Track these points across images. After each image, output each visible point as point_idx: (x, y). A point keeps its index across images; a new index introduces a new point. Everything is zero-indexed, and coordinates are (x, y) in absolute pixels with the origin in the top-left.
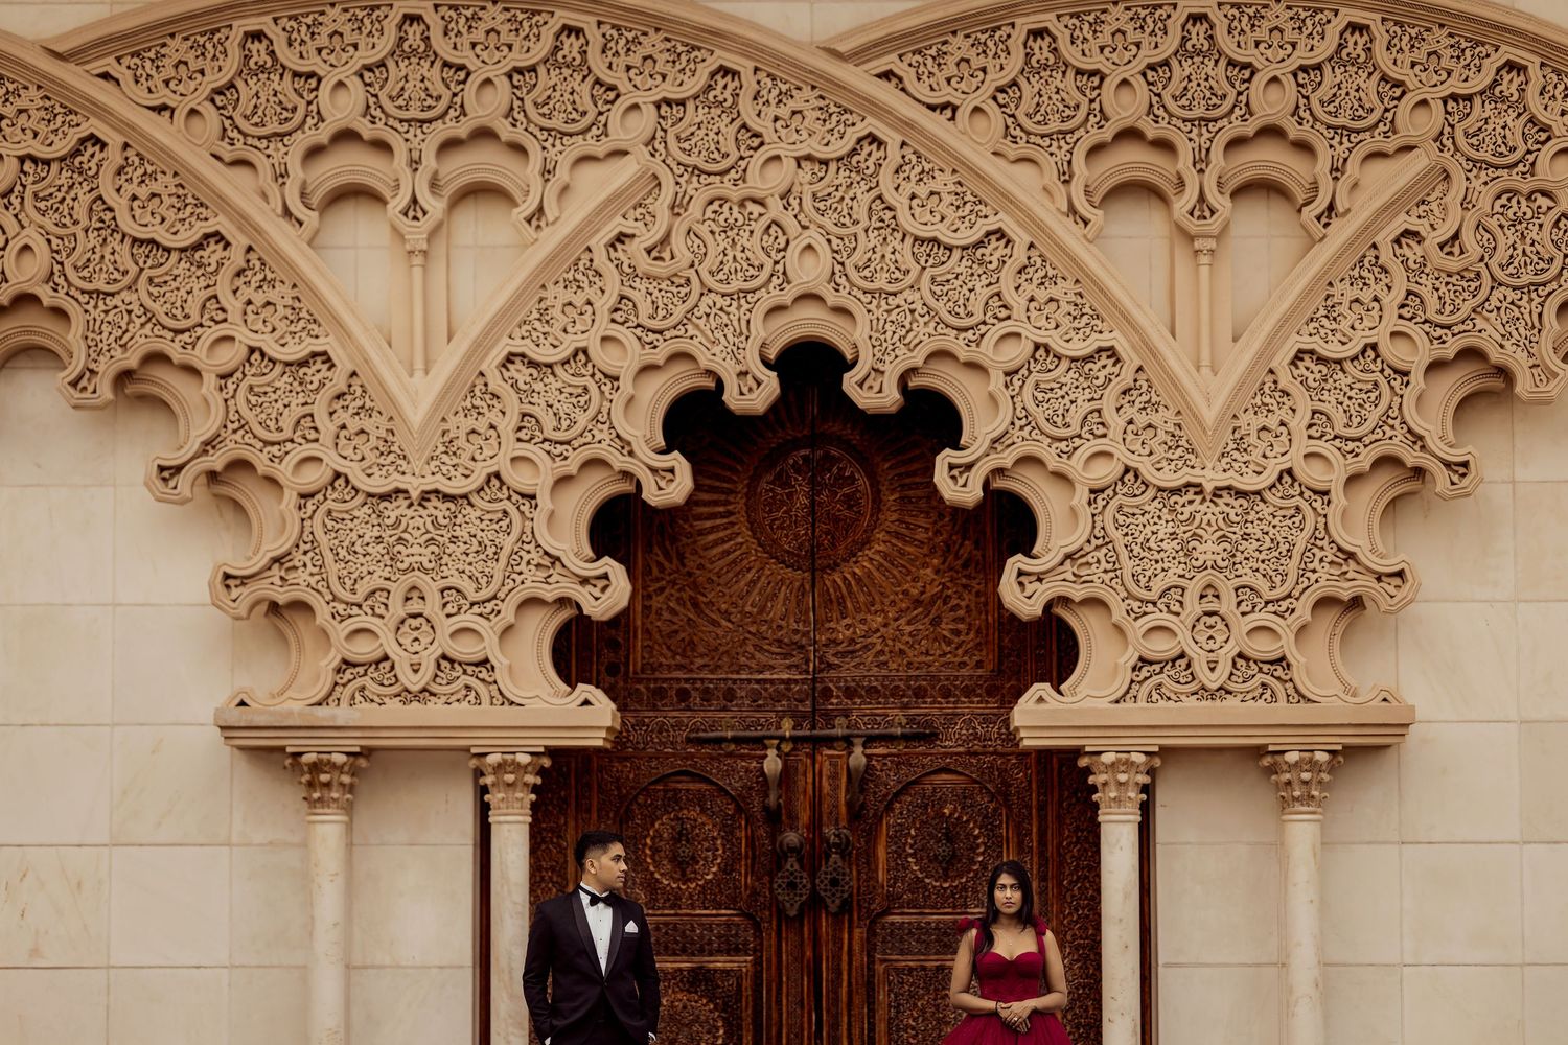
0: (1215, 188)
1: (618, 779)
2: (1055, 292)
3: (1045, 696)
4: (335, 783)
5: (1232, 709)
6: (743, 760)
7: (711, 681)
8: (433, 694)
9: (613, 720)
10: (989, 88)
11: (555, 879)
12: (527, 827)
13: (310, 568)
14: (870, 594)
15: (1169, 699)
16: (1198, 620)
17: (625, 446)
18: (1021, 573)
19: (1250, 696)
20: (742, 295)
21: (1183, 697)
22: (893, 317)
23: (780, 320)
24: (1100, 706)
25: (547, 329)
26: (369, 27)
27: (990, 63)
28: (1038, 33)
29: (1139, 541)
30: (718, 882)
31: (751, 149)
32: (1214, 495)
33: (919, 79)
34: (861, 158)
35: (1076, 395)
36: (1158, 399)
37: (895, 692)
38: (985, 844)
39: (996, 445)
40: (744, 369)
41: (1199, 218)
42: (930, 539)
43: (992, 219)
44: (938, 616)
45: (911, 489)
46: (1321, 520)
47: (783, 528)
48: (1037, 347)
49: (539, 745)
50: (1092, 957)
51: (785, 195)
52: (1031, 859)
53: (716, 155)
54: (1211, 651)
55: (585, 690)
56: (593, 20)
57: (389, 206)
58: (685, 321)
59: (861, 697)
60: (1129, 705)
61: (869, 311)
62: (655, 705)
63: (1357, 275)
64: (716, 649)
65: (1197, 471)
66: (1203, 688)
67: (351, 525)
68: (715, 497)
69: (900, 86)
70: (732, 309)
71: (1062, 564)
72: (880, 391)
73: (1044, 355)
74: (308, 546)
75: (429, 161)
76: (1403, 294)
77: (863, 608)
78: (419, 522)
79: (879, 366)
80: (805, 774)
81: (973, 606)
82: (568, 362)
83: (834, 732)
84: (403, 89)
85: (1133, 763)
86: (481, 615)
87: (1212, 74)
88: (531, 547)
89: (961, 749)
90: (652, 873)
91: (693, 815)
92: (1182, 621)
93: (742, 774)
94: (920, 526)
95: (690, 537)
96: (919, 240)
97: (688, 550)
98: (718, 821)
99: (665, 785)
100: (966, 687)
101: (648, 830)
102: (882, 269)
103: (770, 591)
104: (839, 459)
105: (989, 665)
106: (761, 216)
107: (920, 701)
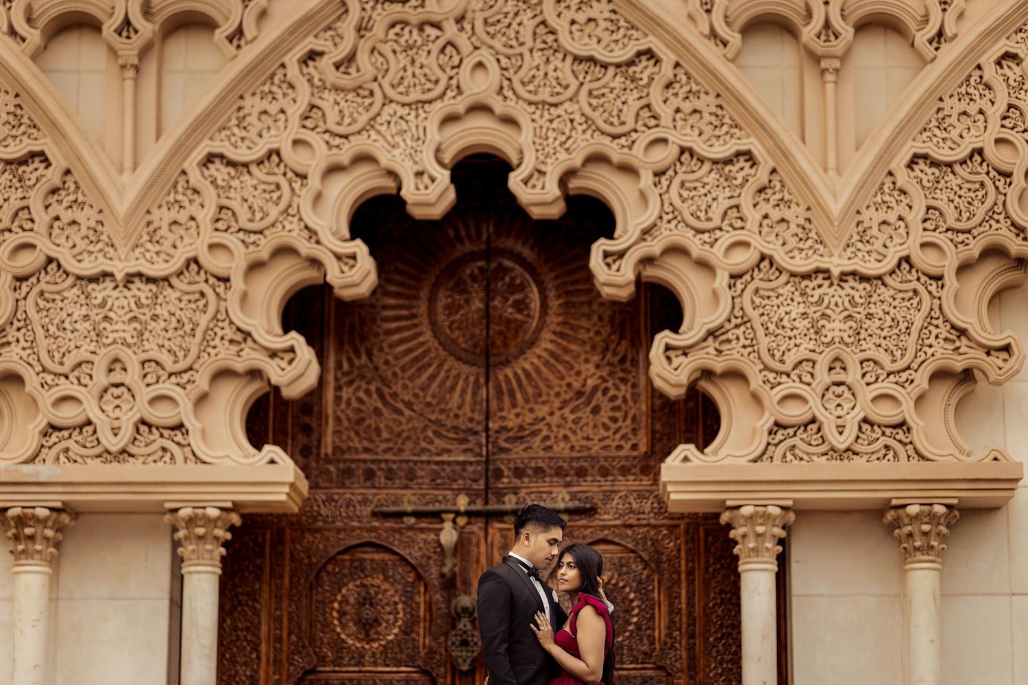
1: (309, 549)
3: (690, 456)
4: (39, 537)
7: (394, 462)
8: (131, 455)
9: (296, 477)
11: (249, 638)
12: (216, 579)
13: (22, 343)
14: (537, 387)
15: (802, 459)
16: (827, 389)
18: (668, 348)
19: (874, 457)
20: (420, 105)
21: (815, 458)
23: (453, 129)
25: (244, 134)
29: (775, 320)
30: (398, 642)
32: (841, 280)
37: (560, 472)
38: (639, 607)
39: (646, 236)
42: (591, 339)
45: (573, 296)
46: (936, 302)
51: (460, 20)
52: (680, 619)
54: (839, 417)
55: (271, 450)
57: (105, 28)
58: (368, 127)
59: (529, 476)
60: (765, 463)
63: (964, 92)
65: (826, 259)
66: (833, 449)
67: (60, 304)
71: (705, 340)
72: (543, 188)
74: (22, 324)
76: (1004, 107)
77: (532, 399)
78: (125, 302)
79: (543, 168)
80: (478, 545)
81: (629, 396)
85: (770, 515)
89: (617, 522)
90: (339, 634)
91: (377, 582)
92: (813, 390)
93: (422, 545)
94: (582, 327)
95: (377, 335)
96: (578, 59)
97: (376, 347)
98: (400, 587)
99: (352, 555)
100: (623, 466)
101: (335, 595)
102: (545, 84)
103: (448, 383)
104: (511, 270)
105: (643, 448)
106: (438, 38)
107: (581, 479)
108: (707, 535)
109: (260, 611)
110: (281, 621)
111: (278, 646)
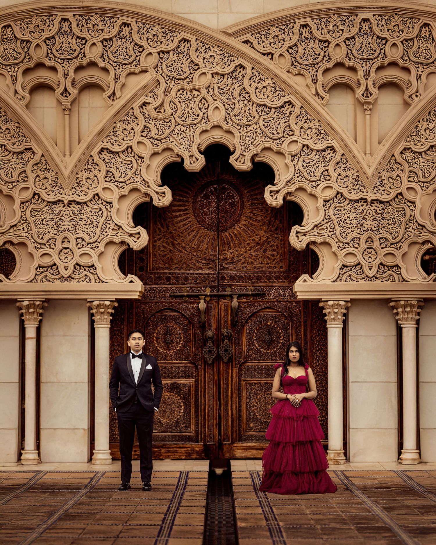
0: (372, 86)
2: (311, 125)
5: (377, 284)
10: (285, 47)
17: (146, 183)
22: (249, 134)
24: (327, 283)
26: (48, 23)
27: (286, 37)
28: (304, 26)
31: (195, 70)
33: (259, 44)
34: (237, 73)
35: (319, 164)
36: (350, 166)
40: (192, 154)
41: (366, 97)
43: (286, 97)
44: (266, 249)
47: (206, 215)
48: (304, 146)
49: (113, 297)
50: (324, 379)
53: (181, 72)
56: (134, 20)
61: (239, 132)
62: (158, 283)
64: (181, 261)
68: (181, 203)
69: (252, 46)
70: (187, 131)
73: (307, 149)
75: (71, 74)
82: (124, 151)
83: (226, 293)
84: (61, 47)
86: (91, 248)
87: (371, 42)
88: (110, 222)
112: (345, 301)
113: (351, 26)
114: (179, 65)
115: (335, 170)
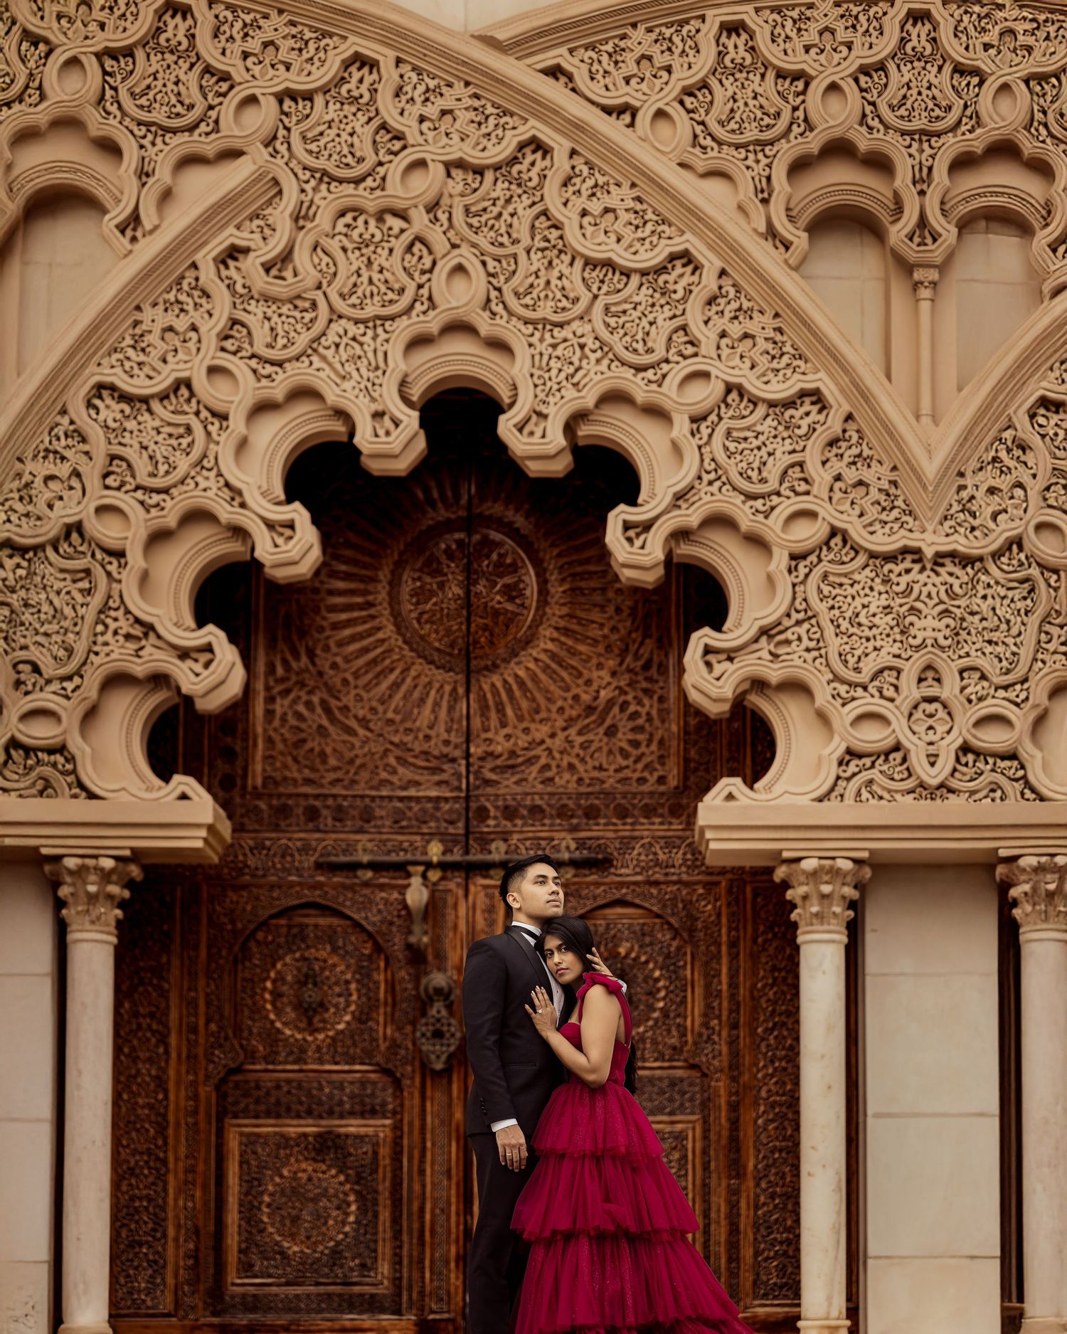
0: (938, 212)
1: (232, 911)
3: (736, 793)
5: (956, 809)
6: (382, 890)
7: (345, 797)
9: (216, 816)
10: (675, 88)
11: (155, 1027)
12: (111, 950)
14: (534, 700)
15: (881, 798)
16: (916, 707)
17: (235, 496)
18: (708, 650)
19: (976, 795)
20: (378, 322)
21: (898, 796)
23: (423, 356)
24: (800, 804)
25: (142, 358)
27: (676, 62)
28: (733, 28)
29: (848, 615)
30: (350, 1033)
31: (391, 152)
33: (592, 79)
34: (524, 167)
35: (775, 446)
36: (870, 453)
37: (563, 812)
38: (666, 988)
39: (680, 502)
40: (380, 408)
41: (919, 245)
42: (605, 637)
43: (676, 240)
44: (614, 725)
45: (582, 579)
47: (433, 623)
48: (729, 388)
49: (124, 846)
50: (790, 1116)
51: (432, 208)
52: (720, 1004)
53: (349, 160)
54: (931, 743)
55: (182, 782)
58: (310, 351)
59: (523, 817)
60: (834, 803)
61: (530, 345)
62: (277, 825)
65: (916, 535)
66: (922, 785)
68: (352, 586)
69: (570, 85)
70: (367, 339)
71: (756, 641)
72: (544, 436)
73: (737, 399)
77: (527, 716)
79: (543, 409)
80: (455, 906)
81: (654, 713)
82: (167, 397)
83: (489, 858)
85: (839, 869)
86: (59, 693)
87: (934, 81)
88: (120, 614)
89: (639, 878)
90: (272, 1022)
91: (323, 954)
92: (897, 707)
93: (381, 907)
94: (593, 622)
95: (321, 629)
96: (590, 263)
97: (320, 646)
98: (352, 961)
99: (290, 919)
100: (646, 805)
101: (268, 971)
102: (547, 296)
103: (416, 694)
104: (499, 544)
105: (673, 782)
106: (402, 231)
107: (591, 822)
108: (756, 895)
109: (168, 991)
110: (197, 1006)
111: (192, 1037)
112: (855, 861)
113: (875, 34)
114: (345, 136)
115: (824, 463)
